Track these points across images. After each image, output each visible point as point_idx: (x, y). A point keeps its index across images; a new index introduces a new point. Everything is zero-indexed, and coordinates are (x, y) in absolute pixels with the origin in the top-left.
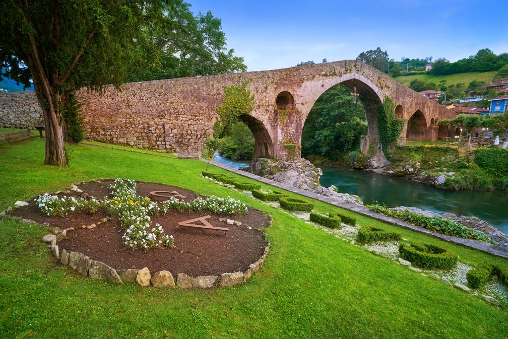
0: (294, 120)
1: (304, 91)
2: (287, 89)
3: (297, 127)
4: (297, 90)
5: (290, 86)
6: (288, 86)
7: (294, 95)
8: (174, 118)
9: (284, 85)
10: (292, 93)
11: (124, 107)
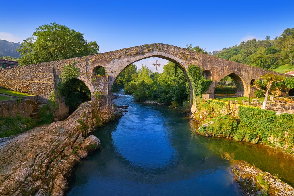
0: (102, 81)
1: (113, 65)
2: (100, 64)
3: (104, 85)
4: (108, 64)
5: (102, 63)
6: (100, 63)
7: (105, 67)
8: (37, 80)
9: (98, 62)
10: (103, 66)
11: (17, 76)
